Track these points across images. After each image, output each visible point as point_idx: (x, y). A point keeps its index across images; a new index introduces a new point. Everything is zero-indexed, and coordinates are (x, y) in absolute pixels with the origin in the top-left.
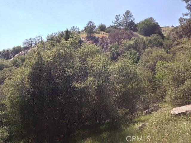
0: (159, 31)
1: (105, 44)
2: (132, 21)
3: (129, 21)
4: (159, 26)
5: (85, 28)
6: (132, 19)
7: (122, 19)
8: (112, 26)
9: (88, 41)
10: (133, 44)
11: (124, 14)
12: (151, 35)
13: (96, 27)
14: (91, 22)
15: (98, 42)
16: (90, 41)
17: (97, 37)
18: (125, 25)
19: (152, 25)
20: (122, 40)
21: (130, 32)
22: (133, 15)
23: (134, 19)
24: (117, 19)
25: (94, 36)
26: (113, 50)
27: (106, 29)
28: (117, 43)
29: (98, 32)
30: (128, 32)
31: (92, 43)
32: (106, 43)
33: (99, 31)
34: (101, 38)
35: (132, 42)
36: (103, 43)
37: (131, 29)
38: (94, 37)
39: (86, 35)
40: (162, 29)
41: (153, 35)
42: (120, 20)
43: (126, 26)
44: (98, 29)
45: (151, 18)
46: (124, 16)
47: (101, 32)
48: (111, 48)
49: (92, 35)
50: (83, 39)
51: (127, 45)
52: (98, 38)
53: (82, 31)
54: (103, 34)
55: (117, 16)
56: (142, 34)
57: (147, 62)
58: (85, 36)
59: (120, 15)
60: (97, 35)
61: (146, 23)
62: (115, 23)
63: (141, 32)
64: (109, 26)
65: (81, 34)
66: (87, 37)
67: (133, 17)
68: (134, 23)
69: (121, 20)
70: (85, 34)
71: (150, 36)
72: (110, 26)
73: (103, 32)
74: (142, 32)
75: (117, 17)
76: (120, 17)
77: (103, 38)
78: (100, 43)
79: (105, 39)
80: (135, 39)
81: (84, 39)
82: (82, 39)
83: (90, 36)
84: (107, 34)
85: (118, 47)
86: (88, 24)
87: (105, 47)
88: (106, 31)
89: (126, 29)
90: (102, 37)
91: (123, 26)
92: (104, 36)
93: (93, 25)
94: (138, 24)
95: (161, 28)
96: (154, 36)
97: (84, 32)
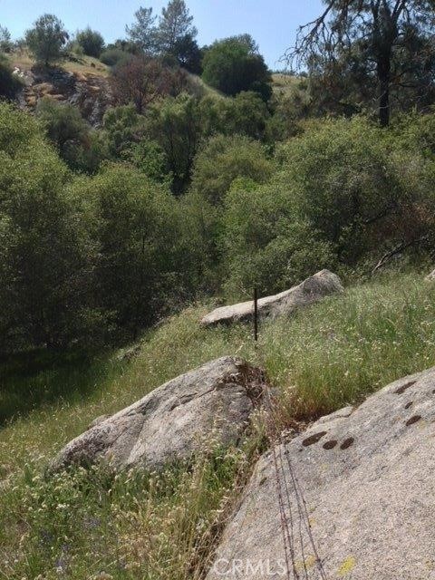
0: (263, 85)
1: (97, 103)
2: (188, 37)
3: (180, 35)
4: (265, 67)
5: (30, 35)
6: (189, 29)
7: (156, 24)
8: (124, 44)
9: (38, 81)
10: (181, 114)
11: (164, 9)
12: (239, 93)
13: (68, 37)
14: (50, 17)
15: (74, 91)
16: (44, 85)
17: (72, 74)
18: (167, 45)
19: (246, 61)
20: (152, 95)
21: (179, 72)
22: (192, 18)
23: (195, 31)
24: (141, 21)
25: (61, 69)
26: (119, 128)
27: (104, 50)
28: (132, 105)
29: (75, 55)
30: (173, 72)
31: (52, 93)
32: (101, 100)
33: (78, 52)
34: (86, 79)
35: (178, 109)
36: (89, 97)
37: (183, 65)
38: (62, 73)
39: (33, 62)
40: (273, 77)
41: (243, 93)
42: (150, 26)
43: (169, 50)
44: (77, 47)
45: (247, 38)
46: (166, 16)
47: (86, 58)
48: (112, 119)
49: (52, 64)
50: (19, 72)
51: (163, 115)
52: (75, 78)
53: (21, 44)
54: (93, 65)
55: (144, 11)
56: (213, 86)
57: (209, 176)
58: (27, 64)
59: (151, 9)
60: (70, 68)
61: (228, 51)
62: (134, 34)
63: (214, 78)
64: (113, 42)
65: (16, 55)
66: (35, 70)
67: (194, 23)
68: (194, 43)
69: (154, 29)
70: (30, 57)
71: (234, 96)
72: (118, 41)
73: (90, 60)
74: (217, 79)
75: (143, 14)
76: (153, 15)
77: (90, 81)
78: (79, 95)
79: (98, 84)
80: (187, 99)
81: (25, 74)
82: (15, 72)
83: (47, 65)
84: (106, 67)
85: (135, 120)
86: (42, 24)
87: (96, 111)
88: (102, 55)
89: (168, 62)
90: (88, 75)
91: (159, 50)
92: (95, 73)
93: (58, 28)
94: (205, 48)
95: (270, 73)
96: (245, 98)
97: (27, 48)
